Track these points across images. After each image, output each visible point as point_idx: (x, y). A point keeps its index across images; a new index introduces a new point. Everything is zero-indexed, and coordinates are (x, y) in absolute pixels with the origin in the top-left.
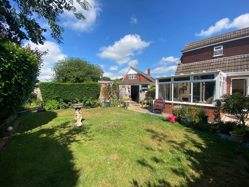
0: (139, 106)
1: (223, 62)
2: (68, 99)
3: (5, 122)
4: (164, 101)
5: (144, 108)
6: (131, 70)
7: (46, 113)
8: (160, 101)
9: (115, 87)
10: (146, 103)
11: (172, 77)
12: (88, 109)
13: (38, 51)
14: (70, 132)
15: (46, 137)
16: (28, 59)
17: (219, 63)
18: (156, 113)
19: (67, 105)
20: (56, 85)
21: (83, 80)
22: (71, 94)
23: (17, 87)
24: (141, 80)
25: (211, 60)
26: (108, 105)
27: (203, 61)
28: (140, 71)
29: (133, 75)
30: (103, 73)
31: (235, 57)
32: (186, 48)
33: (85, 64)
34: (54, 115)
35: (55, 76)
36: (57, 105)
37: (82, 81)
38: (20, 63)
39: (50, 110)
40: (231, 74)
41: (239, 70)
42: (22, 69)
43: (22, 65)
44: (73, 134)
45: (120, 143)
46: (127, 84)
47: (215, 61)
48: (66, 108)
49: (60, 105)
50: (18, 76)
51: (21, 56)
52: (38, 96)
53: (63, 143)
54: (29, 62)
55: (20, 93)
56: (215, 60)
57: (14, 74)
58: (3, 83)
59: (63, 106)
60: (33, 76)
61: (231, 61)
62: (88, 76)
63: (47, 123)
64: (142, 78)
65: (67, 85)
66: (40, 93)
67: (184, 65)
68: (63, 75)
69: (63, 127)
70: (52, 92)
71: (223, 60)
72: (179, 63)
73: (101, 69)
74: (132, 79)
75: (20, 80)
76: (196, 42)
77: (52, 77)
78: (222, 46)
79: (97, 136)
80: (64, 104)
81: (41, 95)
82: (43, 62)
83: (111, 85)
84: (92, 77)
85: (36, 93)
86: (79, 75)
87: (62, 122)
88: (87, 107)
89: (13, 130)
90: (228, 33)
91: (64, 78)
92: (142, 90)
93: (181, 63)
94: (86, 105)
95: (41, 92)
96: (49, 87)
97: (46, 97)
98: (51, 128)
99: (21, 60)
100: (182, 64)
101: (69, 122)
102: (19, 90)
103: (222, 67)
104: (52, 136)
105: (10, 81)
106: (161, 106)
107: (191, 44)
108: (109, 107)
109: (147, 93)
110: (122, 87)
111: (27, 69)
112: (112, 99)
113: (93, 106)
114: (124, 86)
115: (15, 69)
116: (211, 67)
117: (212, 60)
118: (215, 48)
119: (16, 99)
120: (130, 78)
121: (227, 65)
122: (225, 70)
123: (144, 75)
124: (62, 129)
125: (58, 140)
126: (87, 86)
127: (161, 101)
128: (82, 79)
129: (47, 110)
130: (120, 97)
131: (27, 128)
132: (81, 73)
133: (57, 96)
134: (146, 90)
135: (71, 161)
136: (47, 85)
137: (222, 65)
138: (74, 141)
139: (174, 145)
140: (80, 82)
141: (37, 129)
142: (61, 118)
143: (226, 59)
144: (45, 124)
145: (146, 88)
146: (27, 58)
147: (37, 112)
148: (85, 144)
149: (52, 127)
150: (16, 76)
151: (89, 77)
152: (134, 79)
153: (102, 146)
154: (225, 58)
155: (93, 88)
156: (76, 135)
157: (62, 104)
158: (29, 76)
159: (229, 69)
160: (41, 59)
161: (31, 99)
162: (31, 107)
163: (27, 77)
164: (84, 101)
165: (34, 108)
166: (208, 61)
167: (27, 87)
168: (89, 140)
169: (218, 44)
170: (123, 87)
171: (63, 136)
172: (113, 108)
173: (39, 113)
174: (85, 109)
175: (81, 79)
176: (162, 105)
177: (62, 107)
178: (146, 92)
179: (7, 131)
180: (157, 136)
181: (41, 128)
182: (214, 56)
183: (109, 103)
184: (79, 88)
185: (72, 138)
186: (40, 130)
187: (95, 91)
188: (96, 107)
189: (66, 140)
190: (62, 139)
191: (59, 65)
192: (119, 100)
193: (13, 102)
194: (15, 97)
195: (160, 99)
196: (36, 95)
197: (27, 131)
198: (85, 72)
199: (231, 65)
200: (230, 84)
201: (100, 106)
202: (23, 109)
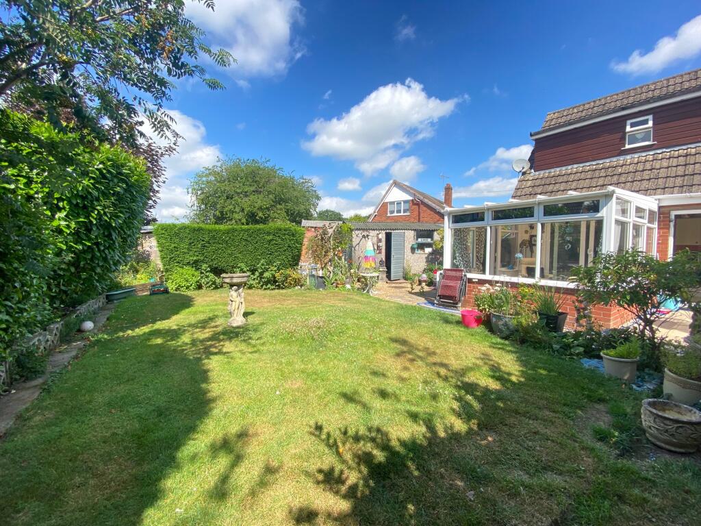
0: (403, 289)
1: (652, 165)
2: (222, 265)
3: (78, 312)
4: (465, 275)
5: (416, 294)
6: (395, 190)
7: (168, 298)
8: (453, 274)
9: (342, 236)
10: (425, 281)
11: (488, 209)
12: (268, 292)
13: (154, 145)
14: (215, 337)
15: (162, 344)
16: (126, 169)
17: (640, 167)
18: (443, 305)
19: (218, 281)
20: (195, 230)
21: (266, 218)
22: (230, 252)
23: (102, 232)
24: (421, 219)
25: (618, 158)
26: (322, 282)
27: (594, 163)
28: (420, 193)
29: (400, 203)
30: (318, 198)
31: (689, 150)
32: (548, 123)
33: (271, 175)
34: (186, 303)
35: (195, 208)
36: (195, 279)
37: (264, 221)
38: (108, 180)
39: (178, 292)
40: (669, 199)
41: (694, 188)
42: (112, 192)
43: (111, 184)
44: (220, 341)
45: (316, 361)
46: (374, 230)
47: (629, 161)
48: (217, 287)
49: (203, 281)
50: (105, 207)
51: (109, 163)
52: (152, 258)
53: (195, 356)
54: (127, 176)
55: (109, 246)
56: (628, 157)
57: (96, 203)
58: (74, 223)
59: (210, 283)
60: (136, 208)
61: (675, 162)
62: (278, 206)
63: (168, 318)
64: (426, 213)
65: (220, 231)
66: (157, 249)
67: (537, 173)
68: (214, 205)
69: (201, 327)
70: (184, 246)
71: (651, 158)
72: (523, 168)
73: (312, 188)
74: (395, 214)
75: (107, 216)
76: (579, 106)
77: (188, 211)
78: (650, 117)
79: (271, 347)
80: (212, 276)
81: (159, 254)
82: (163, 172)
83: (331, 231)
84: (288, 210)
85: (148, 249)
86: (256, 205)
87: (202, 317)
88: (268, 286)
89: (94, 329)
90: (674, 78)
91: (218, 213)
92: (416, 246)
93: (531, 168)
94: (263, 280)
95: (158, 247)
96: (177, 234)
97: (171, 258)
98: (175, 327)
99: (109, 172)
100: (533, 171)
101: (217, 316)
102: (106, 239)
103: (647, 180)
104: (174, 342)
105: (87, 217)
106: (454, 288)
107: (564, 111)
108: (324, 289)
109: (430, 254)
110: (361, 236)
111: (122, 192)
112: (331, 269)
113: (283, 284)
114: (365, 233)
115: (97, 193)
116: (615, 178)
117: (622, 158)
118: (629, 122)
119: (101, 259)
120: (392, 212)
121: (663, 173)
122: (654, 188)
123: (430, 203)
124: (198, 330)
125: (186, 349)
126: (269, 233)
127: (458, 274)
128: (264, 215)
129: (172, 291)
130: (355, 265)
131: (124, 325)
132: (260, 201)
133: (195, 258)
134: (429, 245)
135: (204, 386)
136: (171, 229)
137: (646, 175)
138: (220, 353)
139: (443, 371)
140: (257, 222)
141: (145, 329)
142: (201, 309)
143: (660, 155)
144: (164, 320)
145: (429, 240)
146: (123, 167)
147: (151, 294)
148: (240, 360)
149: (178, 325)
150: (99, 208)
151: (281, 209)
152: (402, 214)
153: (275, 364)
154: (659, 151)
155: (283, 240)
156: (227, 344)
157: (207, 277)
158: (128, 209)
159: (667, 186)
160: (159, 165)
161: (138, 263)
162: (135, 283)
163: (122, 209)
164: (260, 271)
165: (143, 285)
166: (608, 160)
167: (124, 231)
168: (251, 353)
169: (640, 112)
170: (364, 236)
171: (198, 343)
172: (332, 291)
173: (154, 298)
174: (261, 292)
175: (260, 214)
176: (458, 284)
177: (208, 285)
178: (428, 250)
179: (80, 331)
180: (410, 352)
181: (152, 327)
182: (627, 147)
183: (322, 277)
184: (249, 239)
185: (216, 347)
186: (151, 331)
187: (287, 245)
188: (288, 287)
189: (202, 350)
190: (193, 349)
191: (204, 179)
192: (352, 271)
193: (94, 265)
194: (99, 254)
195: (455, 268)
196: (149, 255)
197: (124, 331)
198: (271, 196)
199: (673, 172)
200: (668, 228)
201: (301, 286)
202: (117, 286)
